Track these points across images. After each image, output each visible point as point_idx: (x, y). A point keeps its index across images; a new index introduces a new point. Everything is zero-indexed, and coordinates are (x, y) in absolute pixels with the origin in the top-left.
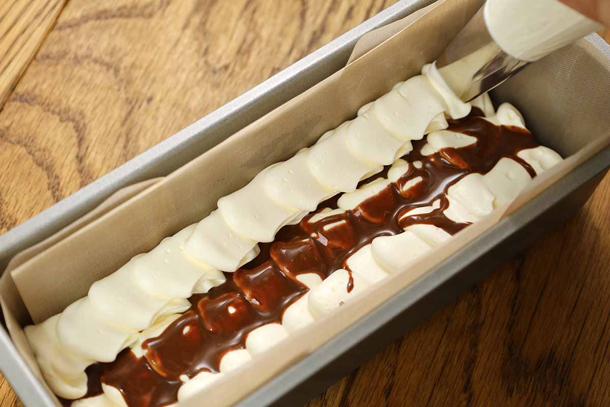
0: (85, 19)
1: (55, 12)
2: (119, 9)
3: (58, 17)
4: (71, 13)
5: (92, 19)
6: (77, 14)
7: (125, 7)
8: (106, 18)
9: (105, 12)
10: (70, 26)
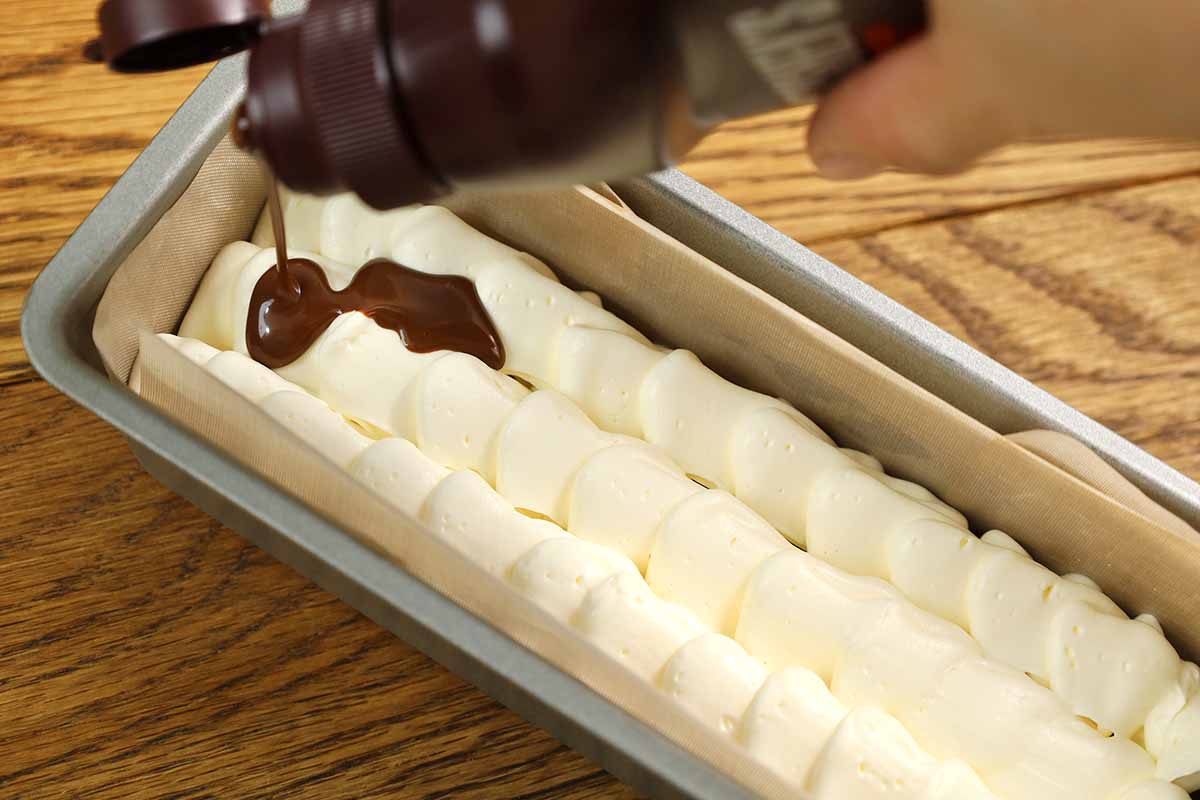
0: (915, 273)
1: (890, 218)
2: (975, 310)
3: (887, 228)
4: (910, 243)
5: (923, 281)
6: (914, 255)
7: (986, 316)
8: (943, 303)
9: (954, 292)
10: (883, 260)
